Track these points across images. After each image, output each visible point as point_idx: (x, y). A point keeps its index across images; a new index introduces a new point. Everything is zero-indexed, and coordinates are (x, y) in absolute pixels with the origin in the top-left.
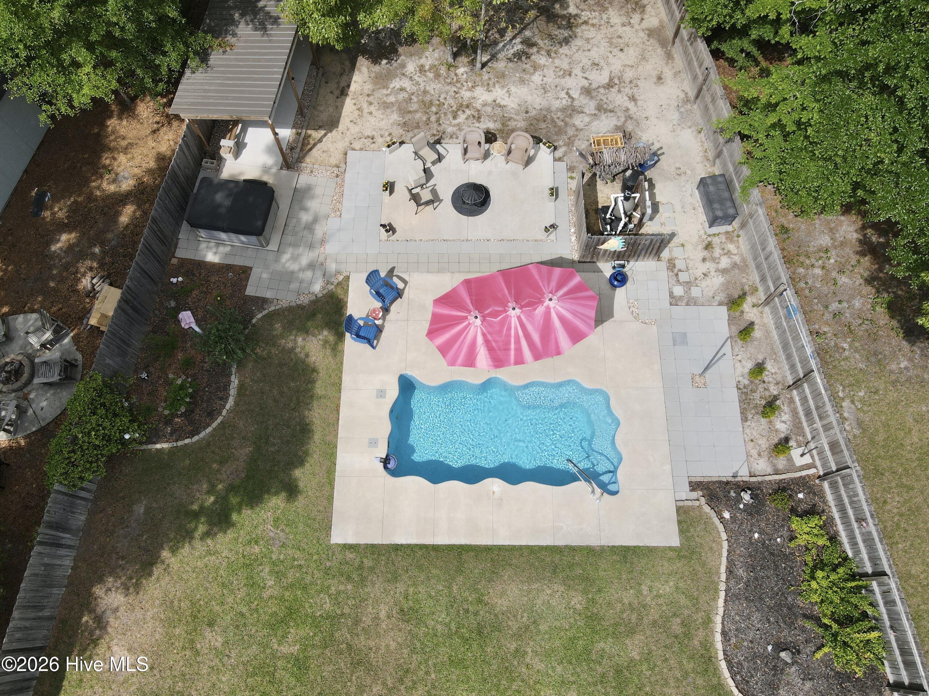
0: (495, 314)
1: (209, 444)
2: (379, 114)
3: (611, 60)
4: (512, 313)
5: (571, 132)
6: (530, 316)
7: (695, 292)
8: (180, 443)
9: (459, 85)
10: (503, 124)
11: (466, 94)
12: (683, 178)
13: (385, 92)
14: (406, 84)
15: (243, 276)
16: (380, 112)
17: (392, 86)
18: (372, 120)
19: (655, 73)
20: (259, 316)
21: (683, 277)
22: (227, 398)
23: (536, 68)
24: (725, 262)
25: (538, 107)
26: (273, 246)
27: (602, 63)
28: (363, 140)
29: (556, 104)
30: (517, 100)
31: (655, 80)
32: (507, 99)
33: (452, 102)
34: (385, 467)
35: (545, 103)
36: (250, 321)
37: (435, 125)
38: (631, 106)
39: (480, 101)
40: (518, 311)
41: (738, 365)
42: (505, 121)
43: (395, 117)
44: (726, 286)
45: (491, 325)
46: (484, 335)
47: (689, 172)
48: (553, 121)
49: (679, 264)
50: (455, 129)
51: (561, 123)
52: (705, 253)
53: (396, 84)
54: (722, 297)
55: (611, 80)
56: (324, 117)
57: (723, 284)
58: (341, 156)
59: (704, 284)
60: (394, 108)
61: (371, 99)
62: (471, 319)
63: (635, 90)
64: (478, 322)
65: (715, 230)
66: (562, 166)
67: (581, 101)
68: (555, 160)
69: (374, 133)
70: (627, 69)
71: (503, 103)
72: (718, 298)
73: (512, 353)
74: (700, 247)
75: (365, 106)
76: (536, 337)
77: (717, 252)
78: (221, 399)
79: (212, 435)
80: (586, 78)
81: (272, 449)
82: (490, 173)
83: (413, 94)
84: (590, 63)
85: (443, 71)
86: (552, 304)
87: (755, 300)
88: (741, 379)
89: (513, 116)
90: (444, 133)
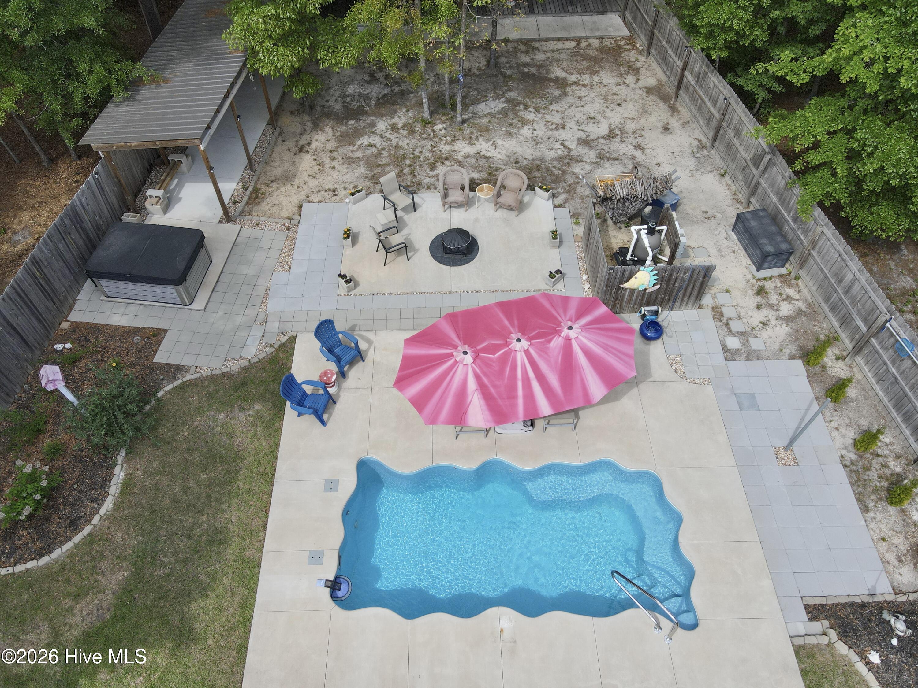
0: (493, 349)
1: (63, 569)
2: (344, 169)
3: (608, 113)
4: (518, 346)
5: (570, 179)
6: (543, 351)
7: (755, 344)
8: (19, 568)
9: (436, 140)
10: (489, 174)
11: (445, 148)
12: (713, 222)
13: (351, 148)
14: (376, 140)
15: (153, 339)
16: (345, 167)
17: (359, 143)
18: (335, 174)
19: (660, 125)
20: (168, 388)
21: (735, 326)
22: (104, 498)
23: (524, 122)
24: (786, 309)
25: (530, 158)
26: (199, 304)
27: (599, 117)
28: (322, 193)
29: (550, 155)
30: (504, 152)
31: (661, 130)
32: (493, 151)
33: (428, 155)
34: (333, 597)
35: (537, 154)
36: (154, 394)
37: (409, 177)
38: (638, 154)
39: (462, 154)
40: (525, 343)
41: (835, 434)
42: (492, 171)
43: (362, 170)
44: (795, 336)
45: (487, 364)
46: (477, 377)
47: (719, 215)
48: (548, 169)
49: (728, 312)
50: (433, 180)
51: (557, 172)
52: (759, 299)
53: (365, 140)
54: (791, 349)
55: (611, 131)
56: (278, 171)
57: (789, 334)
58: (295, 209)
59: (764, 334)
60: (361, 163)
61: (334, 154)
62: (459, 356)
63: (640, 140)
64: (469, 359)
65: (764, 273)
66: (564, 212)
67: (578, 151)
68: (555, 206)
69: (336, 186)
70: (628, 122)
71: (488, 155)
72: (787, 351)
73: (520, 401)
74: (750, 293)
75: (327, 161)
76: (554, 380)
77: (774, 298)
78: (95, 500)
79: (71, 555)
80: (582, 130)
81: (160, 572)
82: (477, 220)
83: (383, 149)
84: (585, 117)
85: (418, 128)
86: (572, 334)
87: (837, 352)
88: (844, 452)
89: (501, 166)
90: (420, 184)
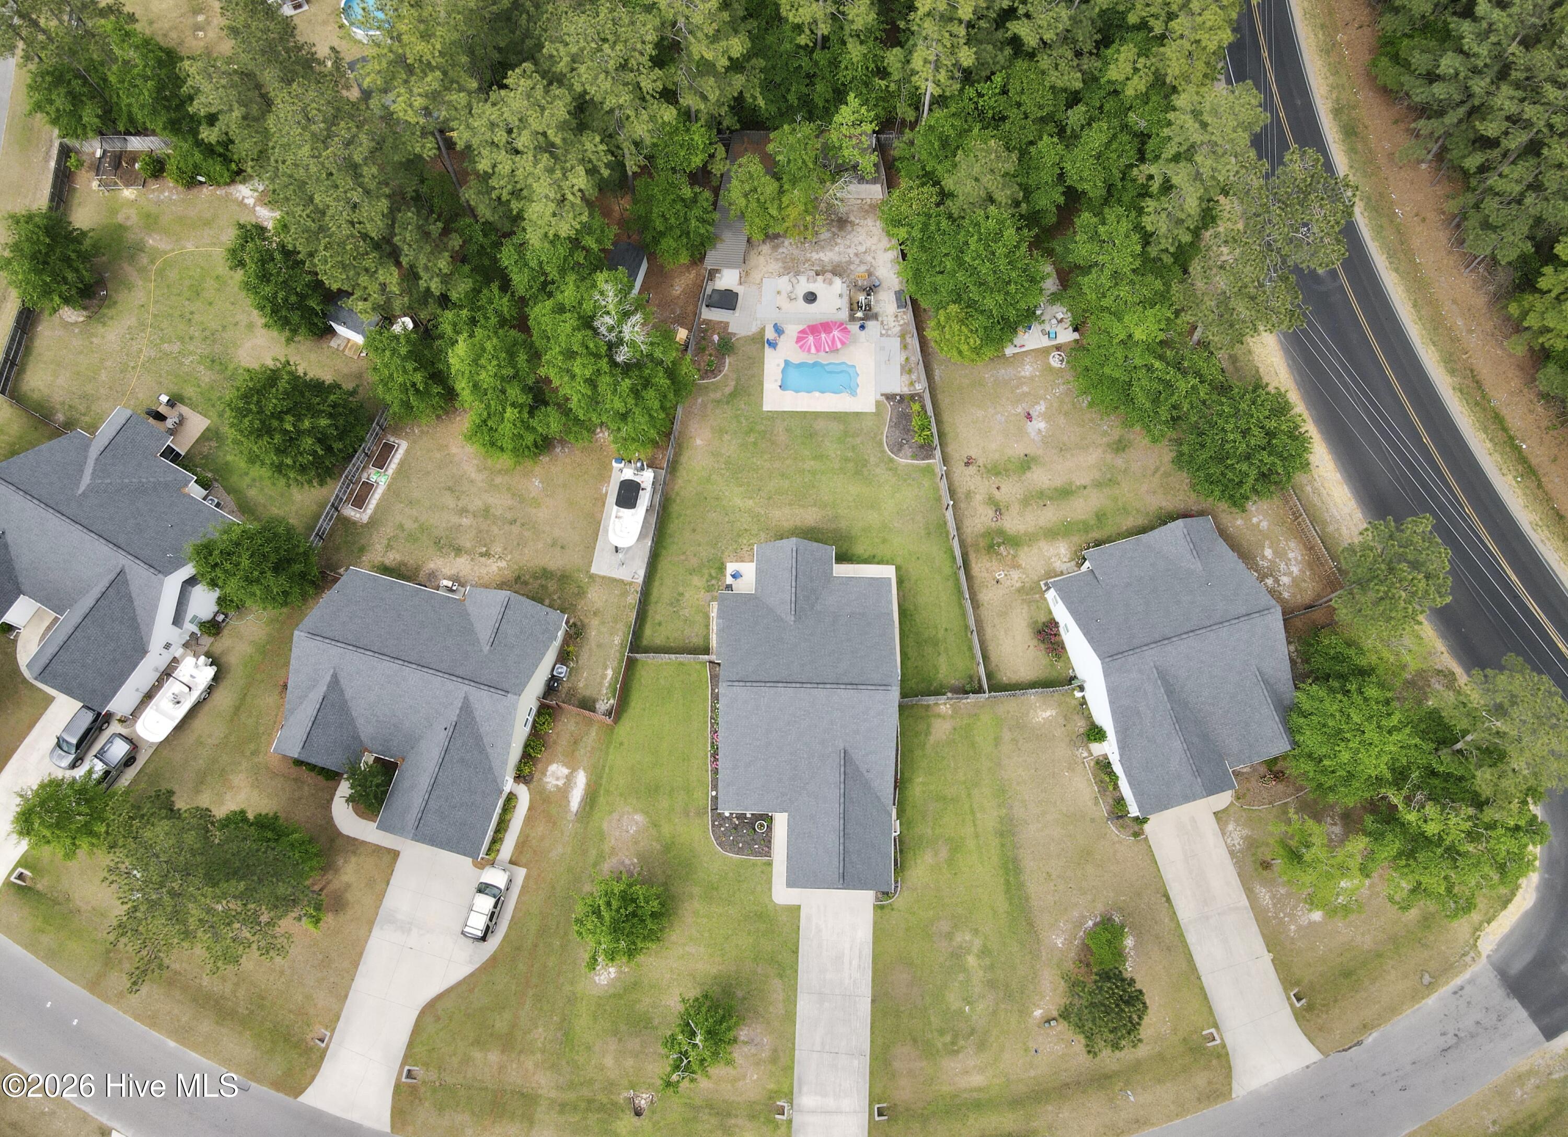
0: (817, 336)
1: (721, 381)
3: (867, 241)
4: (823, 336)
5: (848, 271)
6: (828, 337)
7: (889, 332)
8: (711, 380)
9: (805, 251)
11: (808, 255)
13: (776, 253)
14: (785, 250)
15: (727, 325)
16: (775, 262)
18: (771, 265)
19: (883, 247)
20: (735, 339)
21: (885, 327)
23: (837, 244)
24: (902, 322)
25: (837, 261)
26: (737, 314)
27: (863, 242)
28: (768, 274)
29: (844, 260)
30: (828, 258)
31: (883, 250)
32: (824, 257)
33: (803, 258)
34: (780, 388)
35: (839, 259)
36: (731, 341)
37: (796, 268)
38: (873, 261)
39: (814, 258)
41: (901, 357)
42: (823, 267)
43: (781, 264)
45: (816, 339)
46: (813, 342)
47: (892, 288)
48: (842, 266)
49: (885, 322)
50: (804, 269)
51: (845, 268)
52: (894, 319)
53: (781, 250)
55: (866, 250)
56: (753, 263)
58: (760, 280)
59: (892, 330)
60: (780, 261)
61: (771, 256)
62: (810, 337)
63: (875, 255)
65: (899, 310)
66: (844, 285)
67: (854, 258)
68: (841, 283)
69: (772, 271)
70: (873, 245)
72: (897, 334)
73: (822, 348)
74: (892, 316)
75: (768, 259)
76: (831, 345)
78: (723, 366)
79: (721, 378)
80: (856, 249)
82: (817, 287)
83: (787, 255)
84: (858, 242)
85: (799, 245)
86: (837, 334)
88: (901, 362)
89: (826, 264)
90: (800, 271)
